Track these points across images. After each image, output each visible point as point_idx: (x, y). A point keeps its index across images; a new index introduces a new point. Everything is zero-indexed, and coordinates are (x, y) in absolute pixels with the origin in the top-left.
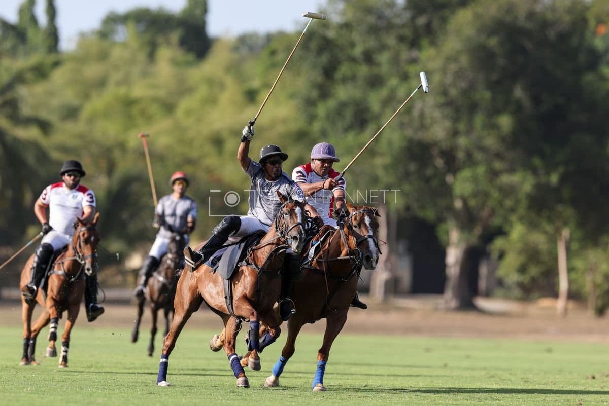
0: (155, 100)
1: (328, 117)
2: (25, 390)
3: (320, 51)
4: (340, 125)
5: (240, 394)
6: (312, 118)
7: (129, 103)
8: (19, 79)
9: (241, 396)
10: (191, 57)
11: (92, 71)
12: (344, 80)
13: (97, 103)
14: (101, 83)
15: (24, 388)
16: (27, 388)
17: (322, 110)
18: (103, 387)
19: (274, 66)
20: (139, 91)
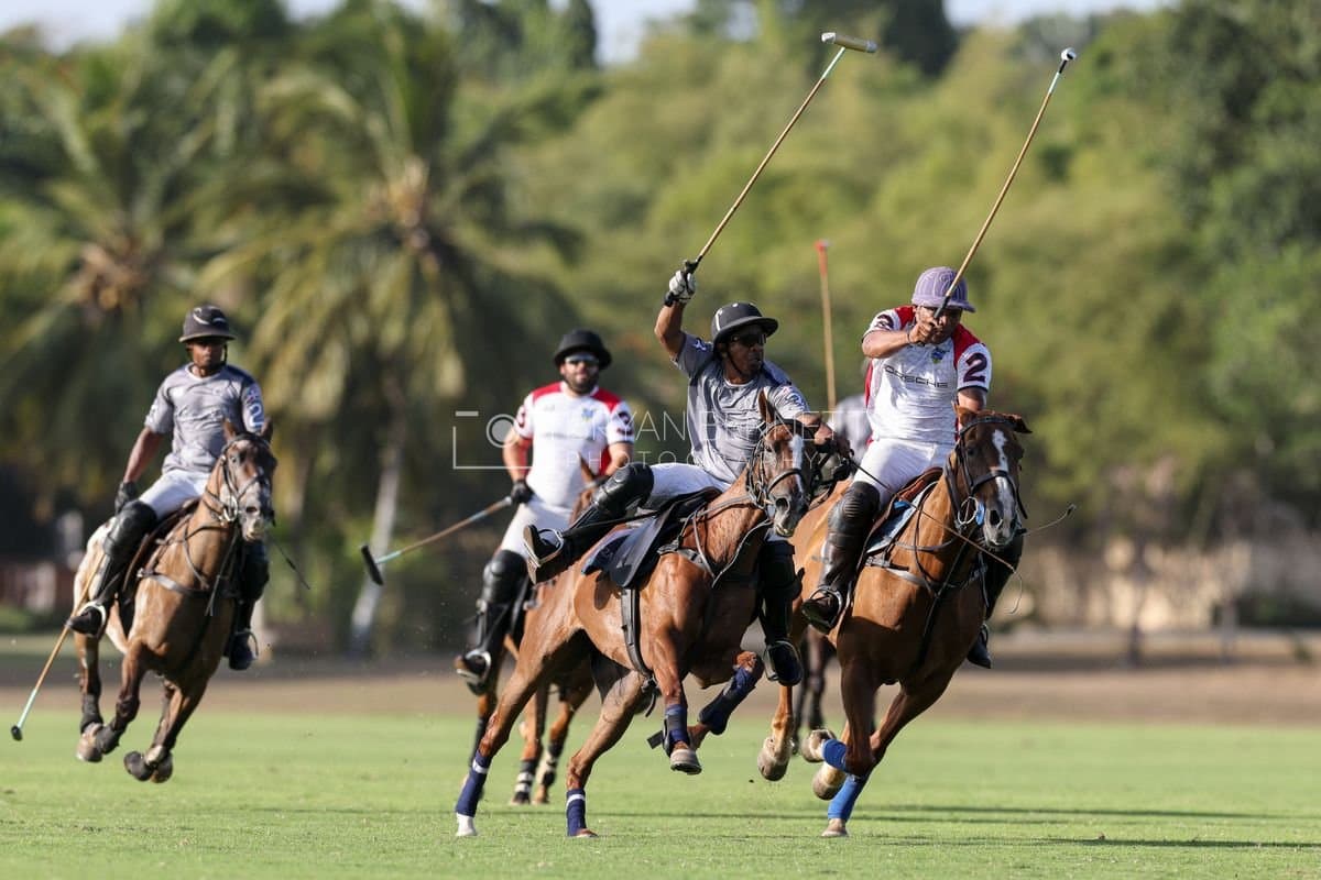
0: (827, 176)
1: (1236, 211)
2: (531, 866)
3: (1218, 53)
4: (1266, 230)
5: (1039, 872)
6: (1200, 214)
7: (767, 185)
8: (505, 131)
9: (1041, 876)
10: (909, 74)
11: (678, 110)
12: (1274, 123)
13: (691, 185)
14: (699, 139)
15: (528, 861)
16: (536, 863)
17: (1221, 194)
18: (717, 858)
19: (1106, 90)
20: (789, 156)
